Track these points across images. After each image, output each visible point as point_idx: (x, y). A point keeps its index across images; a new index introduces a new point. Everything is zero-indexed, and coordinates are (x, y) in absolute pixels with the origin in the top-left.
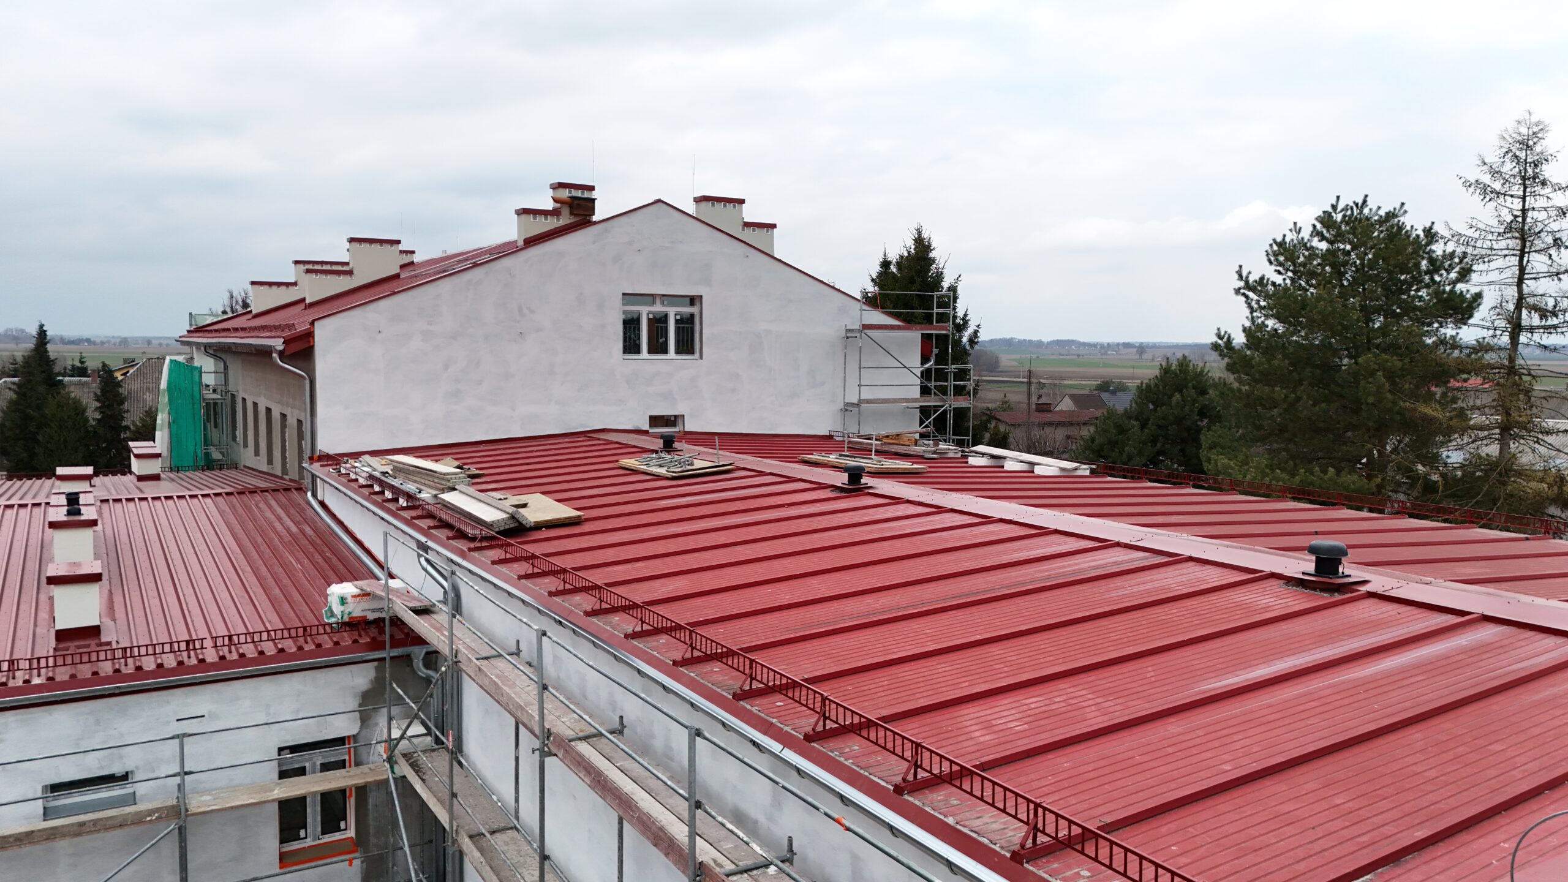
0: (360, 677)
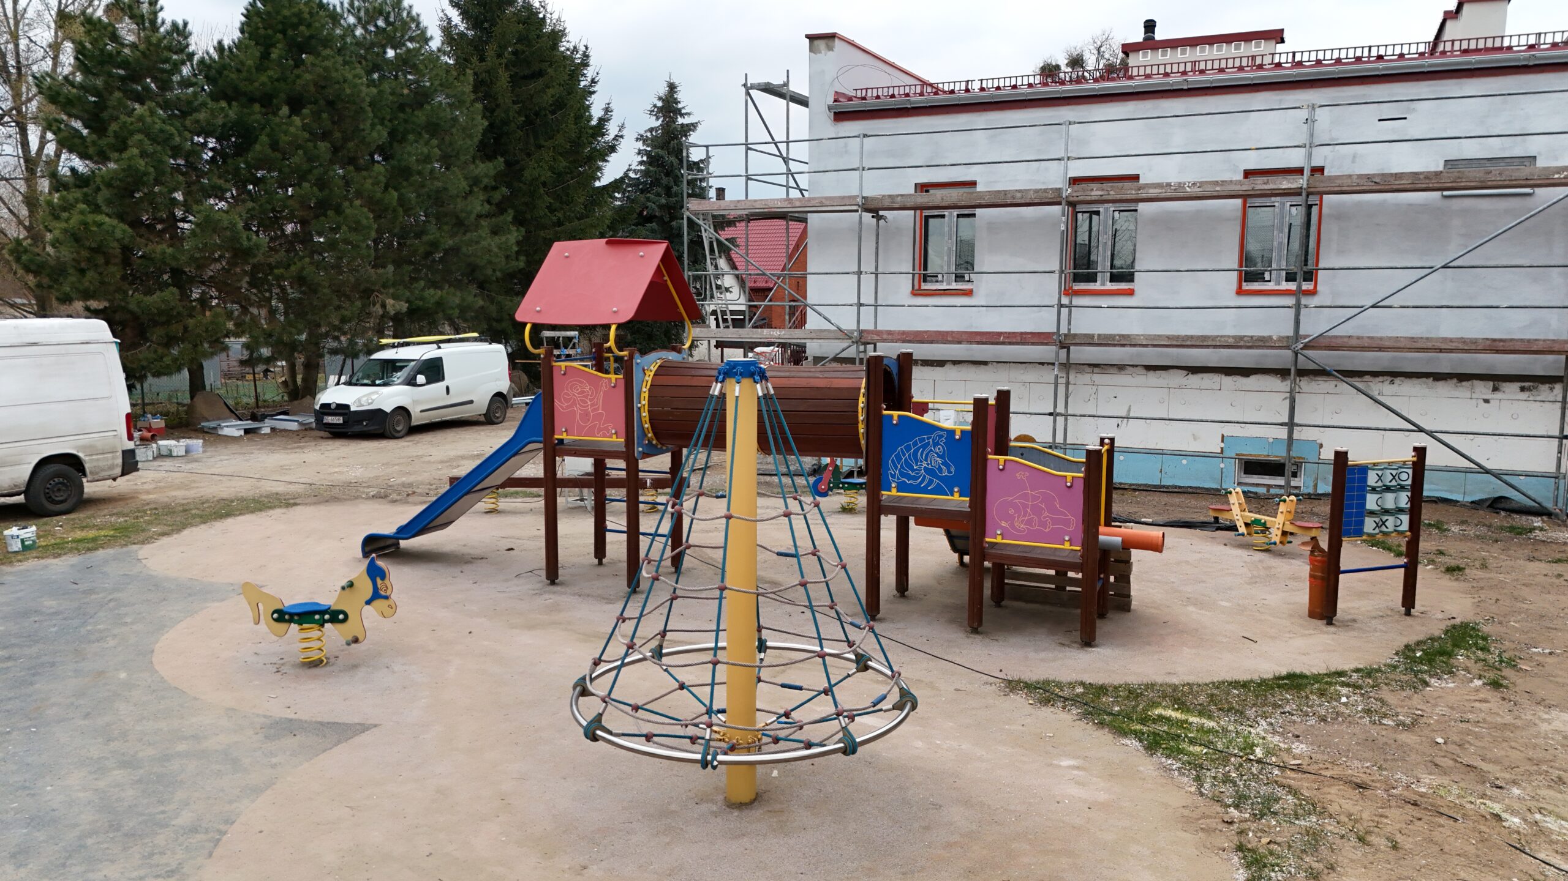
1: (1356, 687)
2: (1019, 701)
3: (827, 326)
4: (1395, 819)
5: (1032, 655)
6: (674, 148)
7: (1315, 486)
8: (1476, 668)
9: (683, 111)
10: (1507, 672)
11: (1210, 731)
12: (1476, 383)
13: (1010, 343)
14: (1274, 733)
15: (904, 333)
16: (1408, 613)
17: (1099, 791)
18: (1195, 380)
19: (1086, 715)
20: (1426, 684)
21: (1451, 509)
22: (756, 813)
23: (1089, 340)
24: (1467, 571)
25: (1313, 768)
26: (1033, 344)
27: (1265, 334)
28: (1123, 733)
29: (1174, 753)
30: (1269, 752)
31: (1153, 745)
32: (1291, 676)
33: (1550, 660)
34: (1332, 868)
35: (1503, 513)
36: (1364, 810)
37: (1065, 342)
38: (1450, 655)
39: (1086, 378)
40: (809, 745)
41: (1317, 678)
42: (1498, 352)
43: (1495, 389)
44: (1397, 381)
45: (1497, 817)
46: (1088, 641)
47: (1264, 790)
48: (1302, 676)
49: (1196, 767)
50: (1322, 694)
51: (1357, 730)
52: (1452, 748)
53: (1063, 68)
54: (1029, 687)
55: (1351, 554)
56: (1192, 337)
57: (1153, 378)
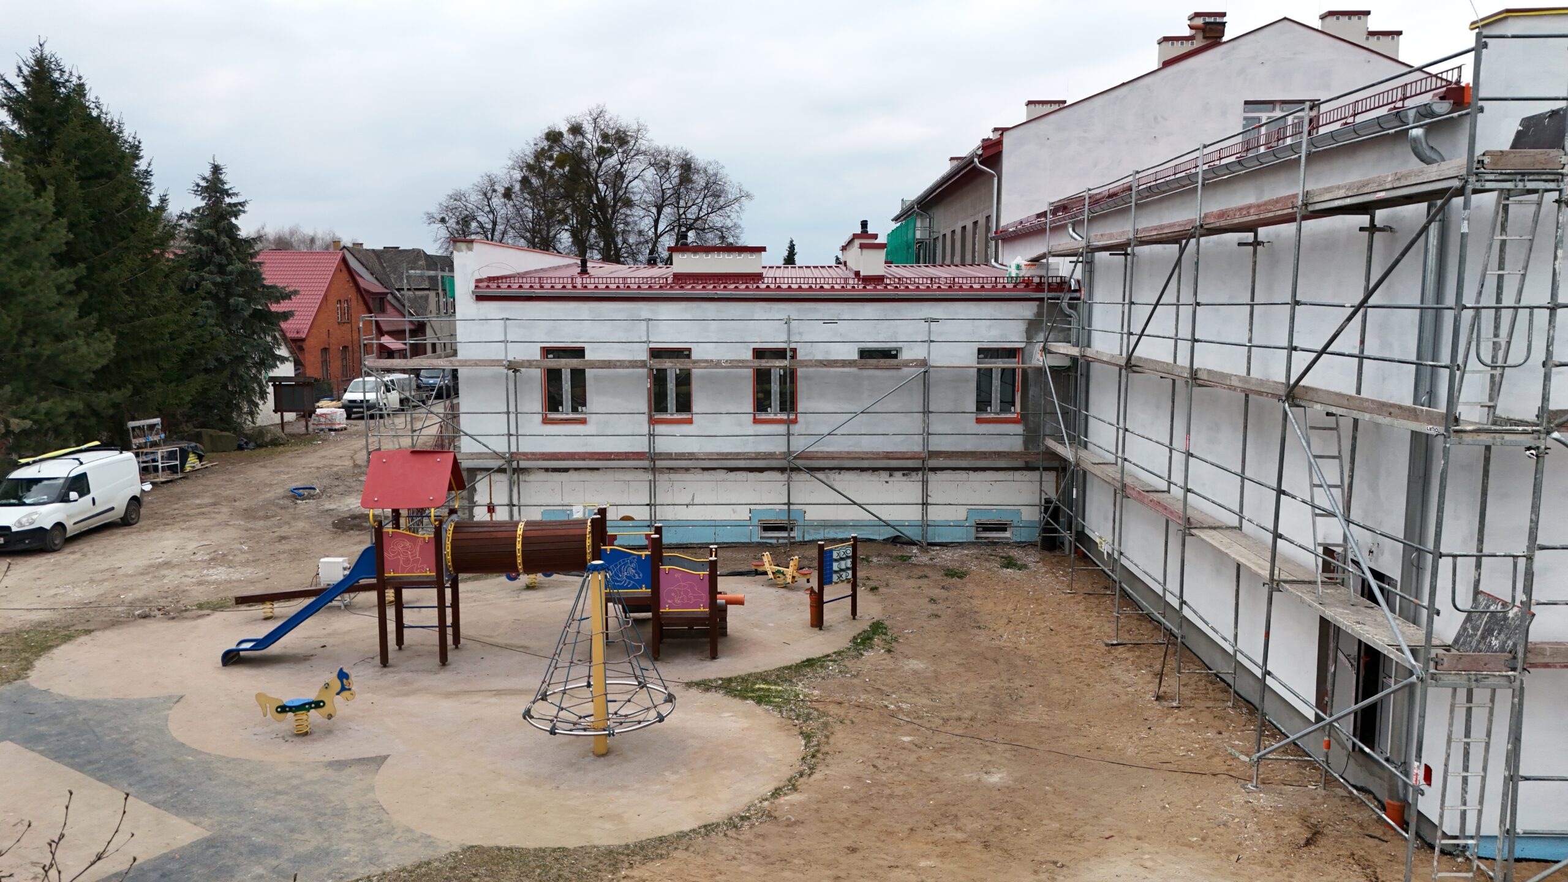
0: (1028, 310)
1: (835, 661)
2: (694, 691)
3: (486, 450)
4: (852, 713)
5: (689, 668)
6: (224, 228)
7: (803, 537)
8: (881, 644)
9: (230, 192)
10: (894, 644)
11: (781, 691)
12: (881, 472)
13: (619, 460)
14: (805, 688)
15: (543, 454)
16: (854, 619)
17: (744, 723)
18: (732, 475)
19: (727, 693)
20: (862, 655)
21: (874, 545)
22: (611, 757)
23: (669, 456)
24: (880, 589)
25: (822, 699)
26: (634, 459)
27: (772, 450)
28: (746, 698)
29: (769, 703)
30: (805, 696)
31: (759, 701)
32: (808, 660)
33: (911, 636)
34: (832, 733)
35: (899, 545)
36: (841, 712)
37: (652, 456)
38: (871, 639)
39: (665, 477)
40: (640, 722)
41: (819, 659)
42: (889, 459)
43: (891, 475)
44: (842, 472)
45: (886, 707)
46: (714, 656)
47: (806, 711)
48: (813, 659)
49: (779, 707)
50: (822, 666)
51: (837, 680)
52: (872, 682)
53: (566, 135)
54: (698, 684)
55: (829, 593)
56: (731, 453)
57: (707, 475)
